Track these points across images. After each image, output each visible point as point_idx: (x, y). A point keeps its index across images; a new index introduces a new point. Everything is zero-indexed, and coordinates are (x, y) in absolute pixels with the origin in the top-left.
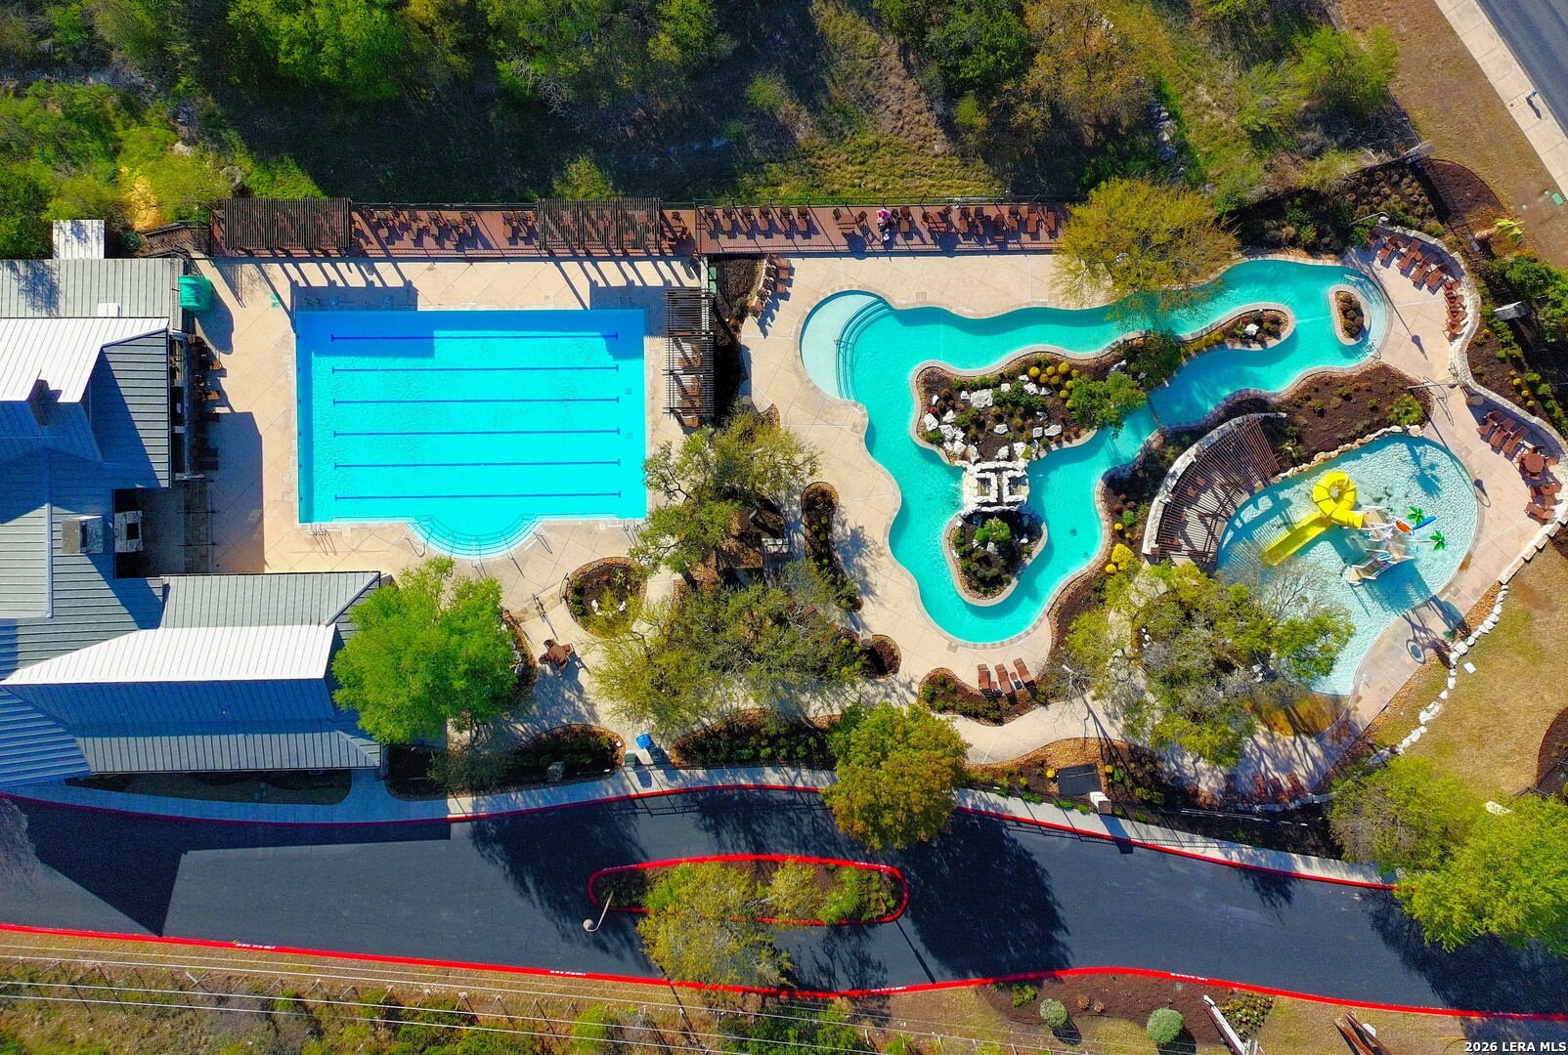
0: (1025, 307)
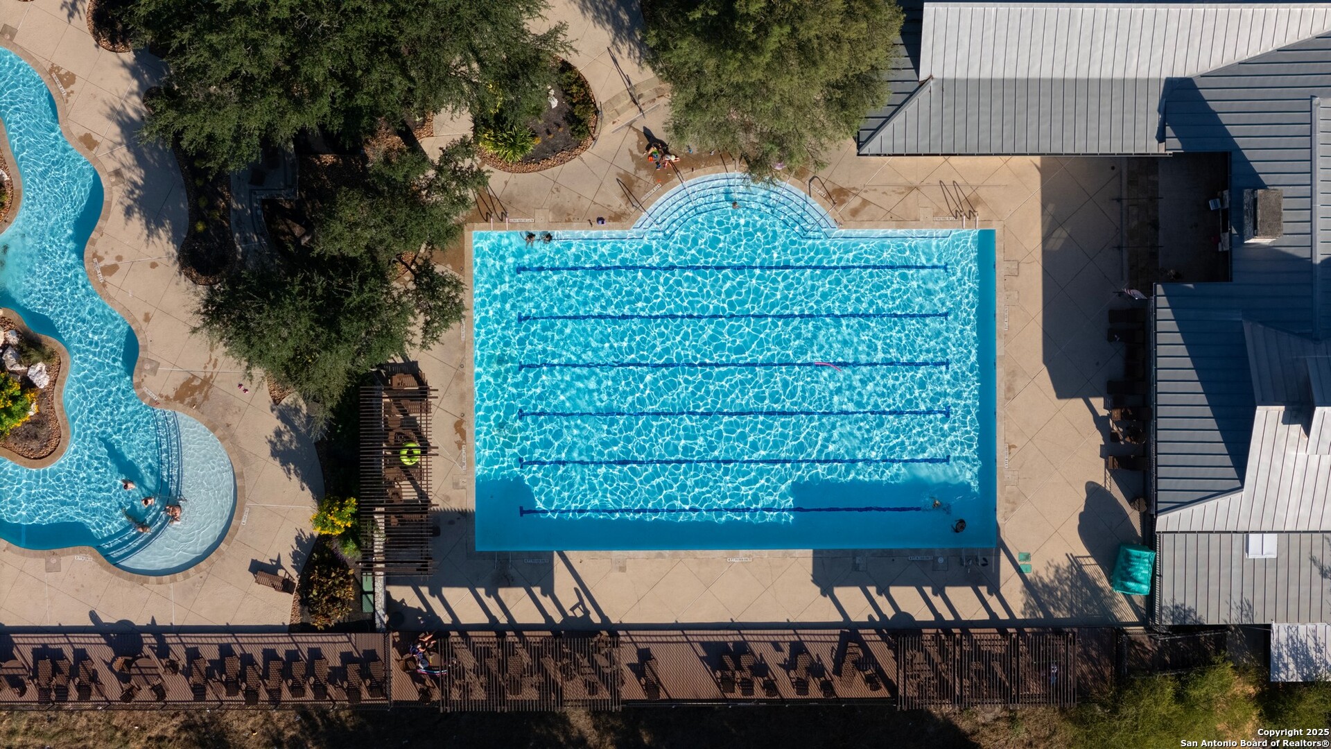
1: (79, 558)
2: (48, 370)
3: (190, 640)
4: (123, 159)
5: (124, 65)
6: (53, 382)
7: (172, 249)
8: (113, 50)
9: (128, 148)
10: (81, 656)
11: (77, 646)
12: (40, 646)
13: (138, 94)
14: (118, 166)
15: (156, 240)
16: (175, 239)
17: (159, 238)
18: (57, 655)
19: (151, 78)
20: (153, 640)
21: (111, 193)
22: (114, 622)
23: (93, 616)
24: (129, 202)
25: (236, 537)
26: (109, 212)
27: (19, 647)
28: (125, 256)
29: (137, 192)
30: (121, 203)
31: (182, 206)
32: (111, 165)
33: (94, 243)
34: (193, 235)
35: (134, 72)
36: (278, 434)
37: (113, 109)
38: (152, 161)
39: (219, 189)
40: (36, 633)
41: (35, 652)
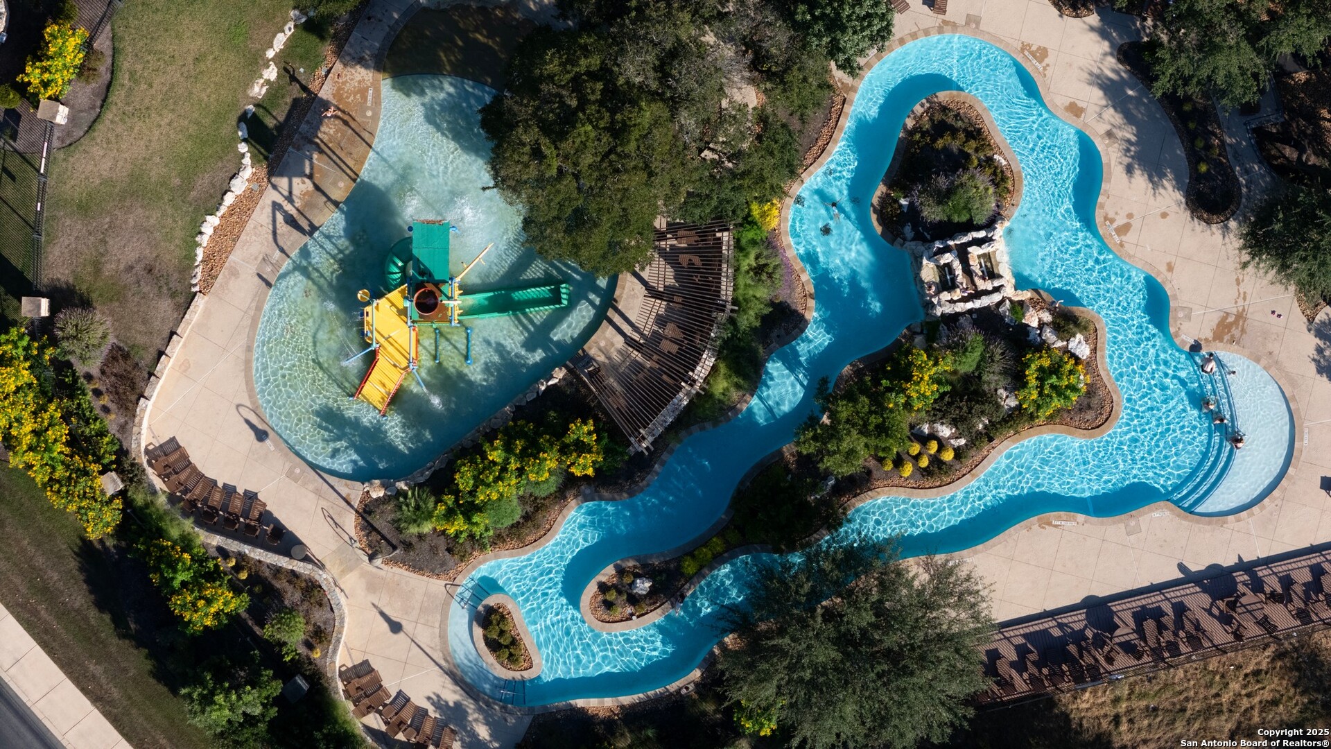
0: (980, 547)
1: (1156, 514)
2: (1087, 340)
3: (1280, 568)
4: (1112, 120)
5: (1092, 29)
6: (1094, 350)
7: (1179, 196)
8: (1077, 16)
9: (1114, 107)
10: (1180, 609)
11: (1173, 601)
12: (1139, 609)
13: (1112, 54)
14: (1108, 127)
15: (1162, 191)
16: (1179, 186)
17: (1165, 188)
18: (1157, 614)
19: (1121, 36)
20: (1246, 577)
21: (1108, 154)
22: (1203, 568)
23: (1182, 567)
24: (1127, 160)
25: (1302, 459)
26: (1110, 174)
27: (1119, 614)
28: (1135, 213)
29: (1133, 148)
30: (1121, 163)
31: (1179, 152)
32: (1103, 128)
33: (1102, 207)
34: (1196, 177)
35: (1104, 34)
36: (1320, 351)
37: (1091, 74)
38: (1140, 116)
39: (1209, 128)
40: (1130, 597)
41: (1135, 615)
